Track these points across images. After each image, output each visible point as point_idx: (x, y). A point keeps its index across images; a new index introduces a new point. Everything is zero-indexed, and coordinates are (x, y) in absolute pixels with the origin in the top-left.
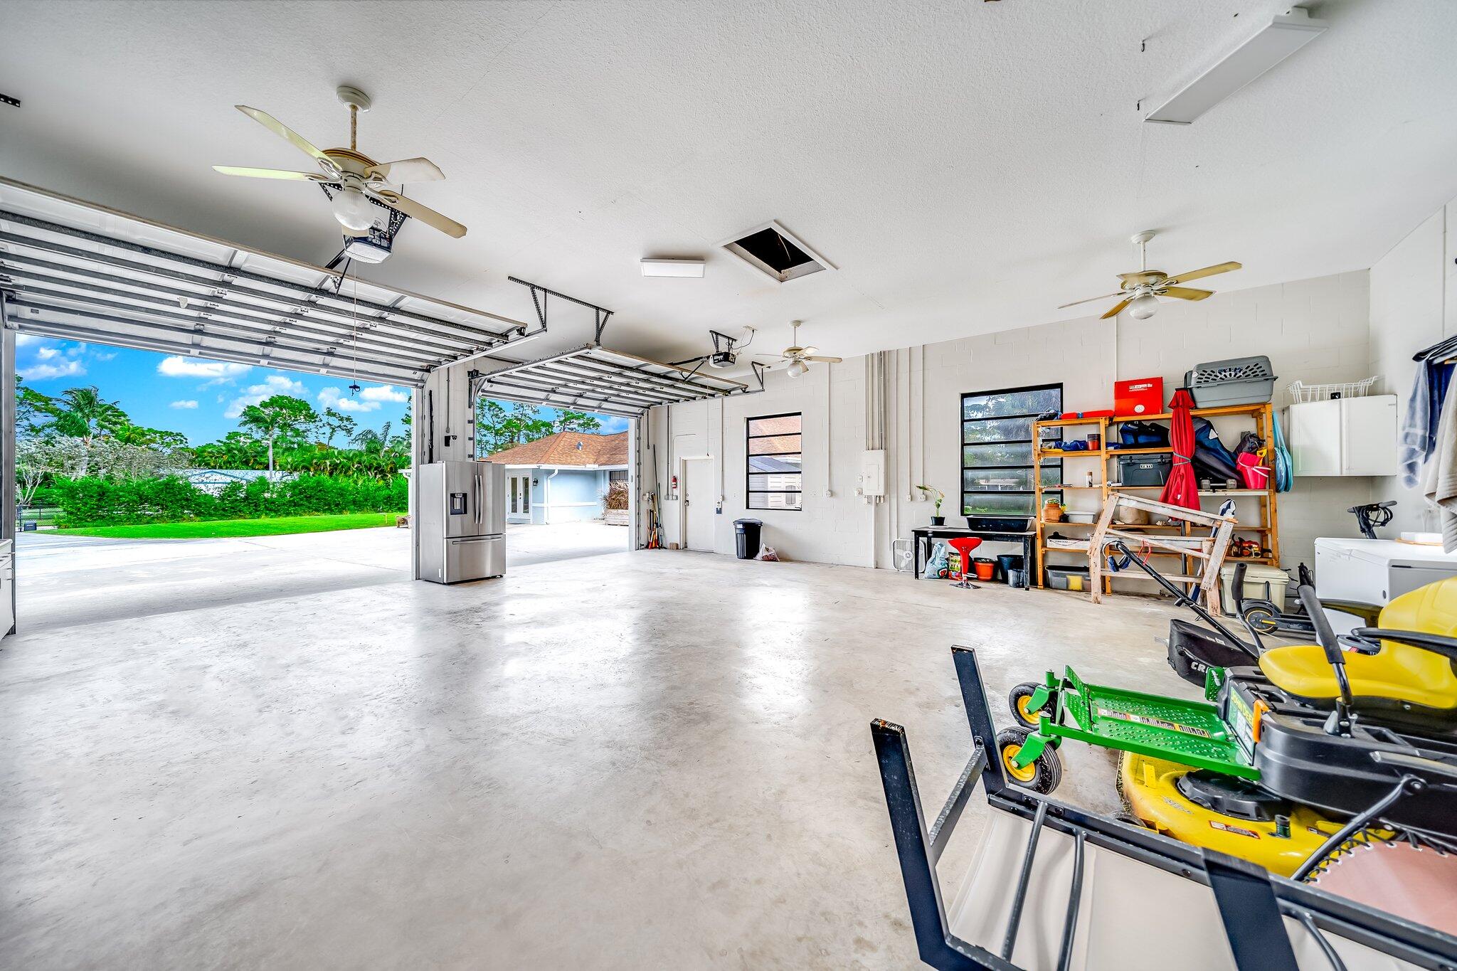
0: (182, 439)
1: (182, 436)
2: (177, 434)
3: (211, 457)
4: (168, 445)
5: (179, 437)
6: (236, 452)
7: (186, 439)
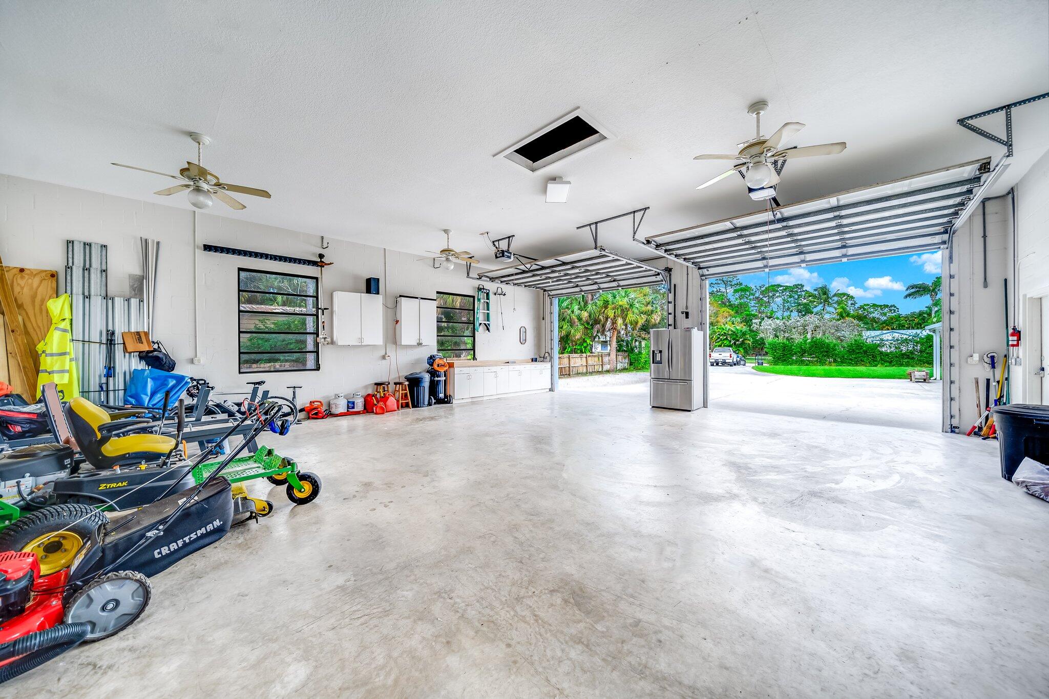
0: (895, 309)
1: (895, 307)
2: (891, 306)
3: (906, 321)
4: (885, 315)
5: (893, 308)
6: (926, 315)
7: (898, 309)
